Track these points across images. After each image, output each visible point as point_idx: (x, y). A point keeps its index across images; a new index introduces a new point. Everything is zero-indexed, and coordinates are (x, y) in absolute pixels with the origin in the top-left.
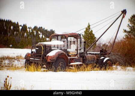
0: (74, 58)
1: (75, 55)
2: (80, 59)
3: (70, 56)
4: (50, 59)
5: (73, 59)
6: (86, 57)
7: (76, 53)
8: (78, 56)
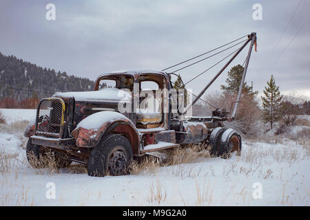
0: (156, 132)
1: (156, 123)
2: (170, 133)
3: (144, 127)
4: (84, 140)
5: (152, 134)
6: (184, 128)
7: (160, 120)
8: (166, 125)
